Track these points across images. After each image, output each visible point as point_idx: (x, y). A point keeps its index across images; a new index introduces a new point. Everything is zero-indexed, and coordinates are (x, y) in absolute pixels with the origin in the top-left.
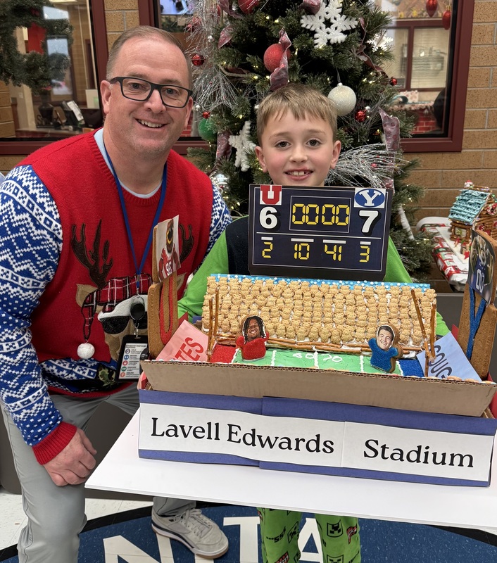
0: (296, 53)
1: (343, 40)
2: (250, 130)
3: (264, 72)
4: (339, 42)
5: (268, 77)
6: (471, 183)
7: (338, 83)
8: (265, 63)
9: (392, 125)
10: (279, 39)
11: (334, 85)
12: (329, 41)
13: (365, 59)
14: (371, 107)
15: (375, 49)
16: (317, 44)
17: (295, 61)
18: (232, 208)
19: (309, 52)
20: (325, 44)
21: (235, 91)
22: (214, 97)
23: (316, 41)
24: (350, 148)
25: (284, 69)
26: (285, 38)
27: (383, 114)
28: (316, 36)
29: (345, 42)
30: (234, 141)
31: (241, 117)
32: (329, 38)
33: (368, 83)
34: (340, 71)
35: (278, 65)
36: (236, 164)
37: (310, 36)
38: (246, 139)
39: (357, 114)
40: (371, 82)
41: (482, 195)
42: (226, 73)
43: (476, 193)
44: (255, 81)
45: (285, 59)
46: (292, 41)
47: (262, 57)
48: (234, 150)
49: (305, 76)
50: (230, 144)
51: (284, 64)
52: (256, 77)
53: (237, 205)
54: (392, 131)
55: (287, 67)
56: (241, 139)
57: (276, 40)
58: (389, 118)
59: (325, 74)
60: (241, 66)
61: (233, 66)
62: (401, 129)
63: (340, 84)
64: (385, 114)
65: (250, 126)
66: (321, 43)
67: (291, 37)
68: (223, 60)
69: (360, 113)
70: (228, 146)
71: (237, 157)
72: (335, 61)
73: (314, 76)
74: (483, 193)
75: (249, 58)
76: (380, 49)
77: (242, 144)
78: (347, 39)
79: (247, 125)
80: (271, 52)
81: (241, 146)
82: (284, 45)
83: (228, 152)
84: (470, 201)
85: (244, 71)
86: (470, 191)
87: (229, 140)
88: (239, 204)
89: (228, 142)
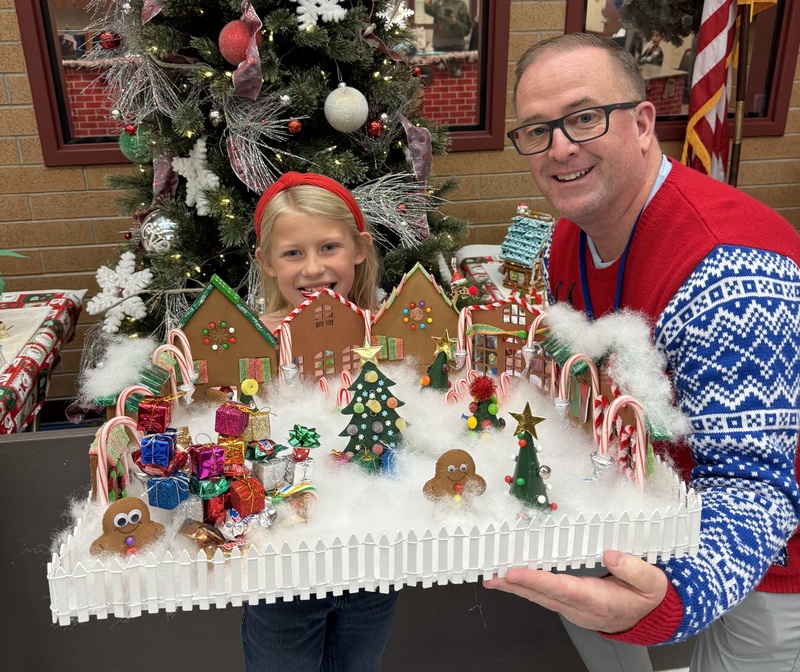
0: (271, 38)
1: (343, 18)
2: (207, 153)
3: (222, 65)
4: (337, 20)
5: (228, 74)
6: (526, 207)
7: (338, 82)
8: (222, 51)
9: (421, 140)
10: (241, 14)
11: (334, 86)
12: (320, 17)
13: (377, 45)
14: (389, 114)
15: (388, 26)
16: (301, 23)
17: (270, 51)
18: (188, 275)
19: (291, 35)
20: (315, 23)
21: (175, 90)
22: (141, 98)
23: (300, 19)
24: (365, 181)
25: (253, 65)
26: (252, 14)
27: (407, 125)
28: (299, 10)
29: (345, 21)
30: (180, 166)
31: (190, 134)
32: (320, 13)
33: (383, 80)
34: (340, 63)
35: (244, 58)
36: (189, 202)
37: (291, 12)
38: (201, 167)
39: (370, 127)
40: (386, 78)
41: (542, 226)
42: (158, 62)
43: (533, 223)
44: (207, 79)
45: (254, 50)
46: (262, 19)
47: (215, 40)
48: (183, 180)
49: (287, 73)
50: (175, 170)
51: (254, 57)
52: (209, 74)
53: (196, 271)
54: (421, 148)
55: (258, 61)
56: (192, 164)
57: (237, 16)
58: (415, 131)
59: (318, 68)
60: (181, 52)
61: (170, 52)
62: (433, 143)
63: (343, 84)
64: (410, 125)
65: (206, 147)
66: (308, 21)
67: (261, 13)
68: (151, 45)
69: (375, 124)
70: (172, 174)
71: (187, 191)
72: (333, 49)
73: (301, 75)
74: (543, 223)
75: (195, 42)
76: (395, 27)
77: (196, 172)
78: (347, 16)
79: (201, 146)
80: (229, 34)
81: (193, 175)
82: (252, 26)
83: (172, 181)
84: (527, 235)
85: (188, 59)
86: (525, 220)
87: (173, 164)
88: (198, 269)
89: (172, 168)
